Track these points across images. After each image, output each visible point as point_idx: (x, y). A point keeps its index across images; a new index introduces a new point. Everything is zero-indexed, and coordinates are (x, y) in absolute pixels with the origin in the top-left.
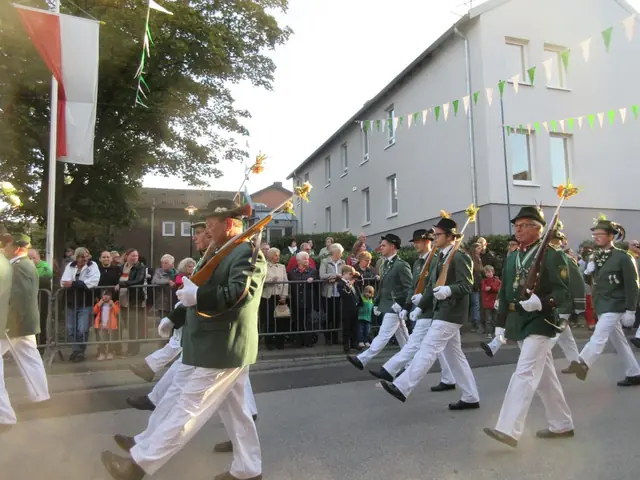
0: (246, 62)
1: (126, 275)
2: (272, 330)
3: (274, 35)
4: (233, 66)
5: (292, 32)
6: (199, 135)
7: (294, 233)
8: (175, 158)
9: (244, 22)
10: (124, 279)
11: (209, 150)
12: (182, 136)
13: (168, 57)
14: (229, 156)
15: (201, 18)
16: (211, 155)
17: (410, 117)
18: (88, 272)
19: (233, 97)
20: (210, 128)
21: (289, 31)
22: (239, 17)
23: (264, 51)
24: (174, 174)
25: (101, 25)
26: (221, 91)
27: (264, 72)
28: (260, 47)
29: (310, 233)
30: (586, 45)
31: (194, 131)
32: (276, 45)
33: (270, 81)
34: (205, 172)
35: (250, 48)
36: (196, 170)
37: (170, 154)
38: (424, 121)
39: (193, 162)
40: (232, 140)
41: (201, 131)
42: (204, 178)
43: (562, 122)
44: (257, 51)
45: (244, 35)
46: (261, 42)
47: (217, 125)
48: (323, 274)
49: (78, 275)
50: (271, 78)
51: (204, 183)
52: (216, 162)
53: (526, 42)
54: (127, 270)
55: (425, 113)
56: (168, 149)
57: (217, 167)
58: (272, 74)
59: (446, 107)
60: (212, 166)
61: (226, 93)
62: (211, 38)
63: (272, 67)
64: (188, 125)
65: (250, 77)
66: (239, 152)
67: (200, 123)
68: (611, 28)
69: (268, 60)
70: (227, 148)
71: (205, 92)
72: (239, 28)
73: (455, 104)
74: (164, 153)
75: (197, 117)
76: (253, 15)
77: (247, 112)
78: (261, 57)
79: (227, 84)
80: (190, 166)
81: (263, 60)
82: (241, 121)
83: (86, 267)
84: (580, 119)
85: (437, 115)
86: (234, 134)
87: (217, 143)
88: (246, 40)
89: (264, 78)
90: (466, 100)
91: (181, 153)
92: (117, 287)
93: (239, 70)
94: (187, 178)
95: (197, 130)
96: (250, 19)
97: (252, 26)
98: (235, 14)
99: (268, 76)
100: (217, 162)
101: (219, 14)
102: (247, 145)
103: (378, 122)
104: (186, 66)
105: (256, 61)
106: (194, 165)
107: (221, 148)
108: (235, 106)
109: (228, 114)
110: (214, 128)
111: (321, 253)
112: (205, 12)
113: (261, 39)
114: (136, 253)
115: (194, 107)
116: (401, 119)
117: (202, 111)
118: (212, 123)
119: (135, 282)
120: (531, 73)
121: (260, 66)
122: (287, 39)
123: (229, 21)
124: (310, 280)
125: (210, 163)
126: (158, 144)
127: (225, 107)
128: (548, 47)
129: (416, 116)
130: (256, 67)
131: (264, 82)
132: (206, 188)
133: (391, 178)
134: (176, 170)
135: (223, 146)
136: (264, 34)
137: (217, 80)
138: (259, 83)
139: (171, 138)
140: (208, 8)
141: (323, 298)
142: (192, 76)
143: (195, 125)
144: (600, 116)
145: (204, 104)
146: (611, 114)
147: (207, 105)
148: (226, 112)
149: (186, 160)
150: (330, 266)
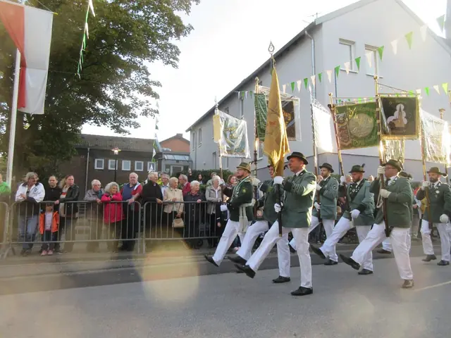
0: (159, 47)
1: (64, 194)
2: (170, 236)
3: (180, 30)
4: (150, 50)
5: (193, 28)
6: (123, 97)
8: (106, 113)
9: (159, 19)
10: (63, 196)
11: (131, 108)
12: (112, 97)
13: (103, 41)
14: (145, 113)
15: (128, 15)
16: (132, 111)
18: (36, 190)
19: (149, 71)
20: (132, 93)
21: (191, 28)
22: (156, 16)
23: (172, 40)
24: (104, 124)
25: (54, 15)
26: (141, 66)
27: (171, 56)
28: (170, 38)
29: (201, 169)
31: (120, 95)
32: (181, 37)
33: (176, 62)
34: (127, 124)
35: (163, 38)
36: (120, 122)
37: (103, 110)
38: (284, 92)
39: (119, 116)
40: (147, 102)
41: (126, 95)
42: (126, 128)
44: (167, 40)
45: (159, 28)
46: (171, 34)
47: (137, 91)
48: (208, 197)
49: (28, 192)
50: (177, 59)
51: (125, 132)
52: (135, 116)
53: (354, 43)
54: (65, 190)
56: (101, 107)
57: (136, 120)
58: (177, 57)
59: (299, 83)
60: (132, 120)
61: (144, 68)
62: (135, 28)
63: (178, 52)
64: (116, 91)
65: (162, 58)
66: (152, 110)
67: (125, 89)
69: (174, 47)
70: (144, 107)
71: (129, 68)
72: (155, 23)
73: (306, 80)
74: (98, 110)
75: (122, 85)
76: (166, 15)
77: (159, 82)
78: (170, 44)
79: (146, 62)
80: (116, 119)
81: (172, 47)
82: (154, 89)
83: (34, 186)
85: (293, 88)
86: (149, 98)
87: (137, 103)
88: (160, 32)
89: (171, 60)
90: (313, 78)
91: (110, 110)
92: (57, 202)
93: (154, 53)
94: (113, 127)
95: (123, 94)
96: (163, 18)
97: (164, 23)
98: (153, 14)
99: (174, 58)
100: (137, 117)
101: (141, 13)
102: (157, 105)
103: (251, 91)
104: (116, 48)
105: (167, 48)
106: (119, 118)
107: (140, 107)
108: (151, 78)
109: (145, 84)
110: (135, 93)
111: (208, 183)
112: (131, 11)
113: (171, 32)
114: (72, 177)
115: (121, 77)
117: (127, 80)
118: (134, 89)
119: (71, 198)
120: (358, 61)
121: (169, 50)
122: (189, 33)
123: (149, 18)
124: (199, 201)
125: (131, 117)
126: (93, 102)
127: (143, 78)
128: (368, 47)
130: (166, 51)
131: (172, 62)
132: (127, 136)
134: (106, 121)
135: (141, 106)
136: (173, 29)
137: (139, 59)
138: (168, 63)
139: (103, 99)
140: (134, 8)
141: (208, 215)
142: (121, 56)
143: (121, 90)
145: (128, 76)
147: (130, 76)
148: (144, 81)
149: (114, 115)
150: (212, 192)
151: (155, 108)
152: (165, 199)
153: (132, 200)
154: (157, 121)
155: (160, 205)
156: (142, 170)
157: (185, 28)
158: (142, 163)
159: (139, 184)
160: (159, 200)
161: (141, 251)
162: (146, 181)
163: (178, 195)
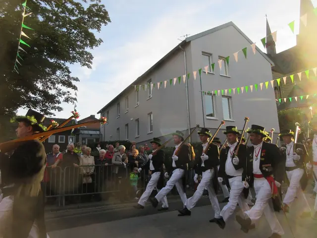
0: (77, 53)
2: (84, 192)
3: (93, 42)
4: (71, 55)
5: (102, 41)
6: (50, 89)
7: (100, 141)
8: (36, 100)
9: (78, 34)
11: (56, 97)
12: (41, 89)
14: (67, 100)
15: (54, 30)
16: (57, 99)
17: (159, 84)
19: (70, 70)
20: (57, 85)
21: (101, 41)
22: (75, 32)
23: (88, 49)
26: (64, 67)
27: (87, 60)
28: (86, 47)
29: (108, 141)
30: (236, 55)
31: (48, 87)
32: (94, 47)
33: (90, 64)
34: (53, 108)
35: (80, 47)
36: (48, 107)
37: (34, 98)
38: (165, 86)
39: (46, 103)
40: (68, 92)
41: (52, 87)
42: (52, 111)
43: (226, 91)
44: (84, 49)
45: (77, 41)
46: (86, 45)
47: (61, 84)
48: (113, 161)
50: (91, 63)
51: (51, 114)
52: (59, 102)
53: (211, 54)
55: (165, 82)
56: (33, 96)
57: (60, 105)
58: (91, 60)
59: (175, 80)
60: (57, 105)
61: (67, 68)
62: (60, 40)
63: (91, 57)
64: (45, 84)
65: (80, 61)
66: (72, 98)
67: (52, 83)
68: (246, 48)
69: (89, 54)
70: (66, 96)
71: (55, 67)
72: (75, 37)
73: (179, 78)
74: (30, 97)
75: (50, 80)
76: (83, 31)
77: (77, 78)
79: (68, 64)
80: (45, 104)
81: (87, 53)
82: (74, 83)
84: (234, 89)
85: (171, 83)
86: (70, 89)
87: (60, 93)
88: (79, 43)
89: (87, 63)
90: (184, 76)
91: (40, 98)
93: (74, 57)
95: (50, 86)
96: (81, 33)
97: (82, 37)
98: (73, 30)
99: (89, 62)
100: (60, 103)
101: (64, 30)
102: (76, 94)
103: (144, 86)
104: (46, 54)
105: (83, 54)
106: (47, 104)
108: (71, 75)
109: (67, 79)
110: (59, 86)
112: (57, 28)
113: (86, 43)
115: (49, 74)
116: (154, 85)
117: (54, 77)
118: (58, 83)
120: (213, 65)
121: (85, 56)
122: (100, 44)
123: (70, 33)
124: (107, 164)
125: (56, 103)
126: (27, 93)
127: (66, 75)
128: (220, 57)
129: (161, 83)
130: (83, 57)
131: (87, 64)
132: (53, 117)
133: (150, 114)
134: (36, 106)
135: (64, 95)
136: (88, 41)
137: (62, 62)
138: (84, 65)
139: (35, 90)
140: (59, 26)
142: (49, 59)
143: (49, 84)
144: (242, 88)
145: (54, 73)
146: (247, 88)
147: (56, 74)
148: (66, 78)
149: (42, 102)
150: (118, 157)
151: (74, 96)
152: (81, 164)
153: (55, 165)
154: (76, 106)
155: (77, 168)
156: (64, 142)
157: (96, 40)
158: (64, 136)
159: (60, 153)
160: (76, 165)
161: (62, 204)
162: (66, 151)
163: (90, 160)
